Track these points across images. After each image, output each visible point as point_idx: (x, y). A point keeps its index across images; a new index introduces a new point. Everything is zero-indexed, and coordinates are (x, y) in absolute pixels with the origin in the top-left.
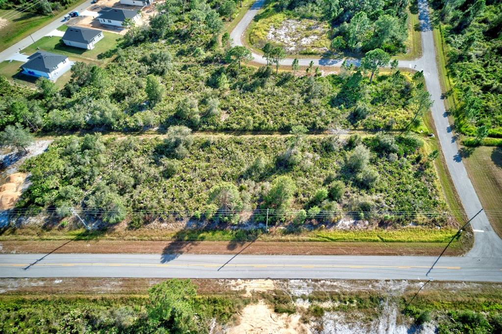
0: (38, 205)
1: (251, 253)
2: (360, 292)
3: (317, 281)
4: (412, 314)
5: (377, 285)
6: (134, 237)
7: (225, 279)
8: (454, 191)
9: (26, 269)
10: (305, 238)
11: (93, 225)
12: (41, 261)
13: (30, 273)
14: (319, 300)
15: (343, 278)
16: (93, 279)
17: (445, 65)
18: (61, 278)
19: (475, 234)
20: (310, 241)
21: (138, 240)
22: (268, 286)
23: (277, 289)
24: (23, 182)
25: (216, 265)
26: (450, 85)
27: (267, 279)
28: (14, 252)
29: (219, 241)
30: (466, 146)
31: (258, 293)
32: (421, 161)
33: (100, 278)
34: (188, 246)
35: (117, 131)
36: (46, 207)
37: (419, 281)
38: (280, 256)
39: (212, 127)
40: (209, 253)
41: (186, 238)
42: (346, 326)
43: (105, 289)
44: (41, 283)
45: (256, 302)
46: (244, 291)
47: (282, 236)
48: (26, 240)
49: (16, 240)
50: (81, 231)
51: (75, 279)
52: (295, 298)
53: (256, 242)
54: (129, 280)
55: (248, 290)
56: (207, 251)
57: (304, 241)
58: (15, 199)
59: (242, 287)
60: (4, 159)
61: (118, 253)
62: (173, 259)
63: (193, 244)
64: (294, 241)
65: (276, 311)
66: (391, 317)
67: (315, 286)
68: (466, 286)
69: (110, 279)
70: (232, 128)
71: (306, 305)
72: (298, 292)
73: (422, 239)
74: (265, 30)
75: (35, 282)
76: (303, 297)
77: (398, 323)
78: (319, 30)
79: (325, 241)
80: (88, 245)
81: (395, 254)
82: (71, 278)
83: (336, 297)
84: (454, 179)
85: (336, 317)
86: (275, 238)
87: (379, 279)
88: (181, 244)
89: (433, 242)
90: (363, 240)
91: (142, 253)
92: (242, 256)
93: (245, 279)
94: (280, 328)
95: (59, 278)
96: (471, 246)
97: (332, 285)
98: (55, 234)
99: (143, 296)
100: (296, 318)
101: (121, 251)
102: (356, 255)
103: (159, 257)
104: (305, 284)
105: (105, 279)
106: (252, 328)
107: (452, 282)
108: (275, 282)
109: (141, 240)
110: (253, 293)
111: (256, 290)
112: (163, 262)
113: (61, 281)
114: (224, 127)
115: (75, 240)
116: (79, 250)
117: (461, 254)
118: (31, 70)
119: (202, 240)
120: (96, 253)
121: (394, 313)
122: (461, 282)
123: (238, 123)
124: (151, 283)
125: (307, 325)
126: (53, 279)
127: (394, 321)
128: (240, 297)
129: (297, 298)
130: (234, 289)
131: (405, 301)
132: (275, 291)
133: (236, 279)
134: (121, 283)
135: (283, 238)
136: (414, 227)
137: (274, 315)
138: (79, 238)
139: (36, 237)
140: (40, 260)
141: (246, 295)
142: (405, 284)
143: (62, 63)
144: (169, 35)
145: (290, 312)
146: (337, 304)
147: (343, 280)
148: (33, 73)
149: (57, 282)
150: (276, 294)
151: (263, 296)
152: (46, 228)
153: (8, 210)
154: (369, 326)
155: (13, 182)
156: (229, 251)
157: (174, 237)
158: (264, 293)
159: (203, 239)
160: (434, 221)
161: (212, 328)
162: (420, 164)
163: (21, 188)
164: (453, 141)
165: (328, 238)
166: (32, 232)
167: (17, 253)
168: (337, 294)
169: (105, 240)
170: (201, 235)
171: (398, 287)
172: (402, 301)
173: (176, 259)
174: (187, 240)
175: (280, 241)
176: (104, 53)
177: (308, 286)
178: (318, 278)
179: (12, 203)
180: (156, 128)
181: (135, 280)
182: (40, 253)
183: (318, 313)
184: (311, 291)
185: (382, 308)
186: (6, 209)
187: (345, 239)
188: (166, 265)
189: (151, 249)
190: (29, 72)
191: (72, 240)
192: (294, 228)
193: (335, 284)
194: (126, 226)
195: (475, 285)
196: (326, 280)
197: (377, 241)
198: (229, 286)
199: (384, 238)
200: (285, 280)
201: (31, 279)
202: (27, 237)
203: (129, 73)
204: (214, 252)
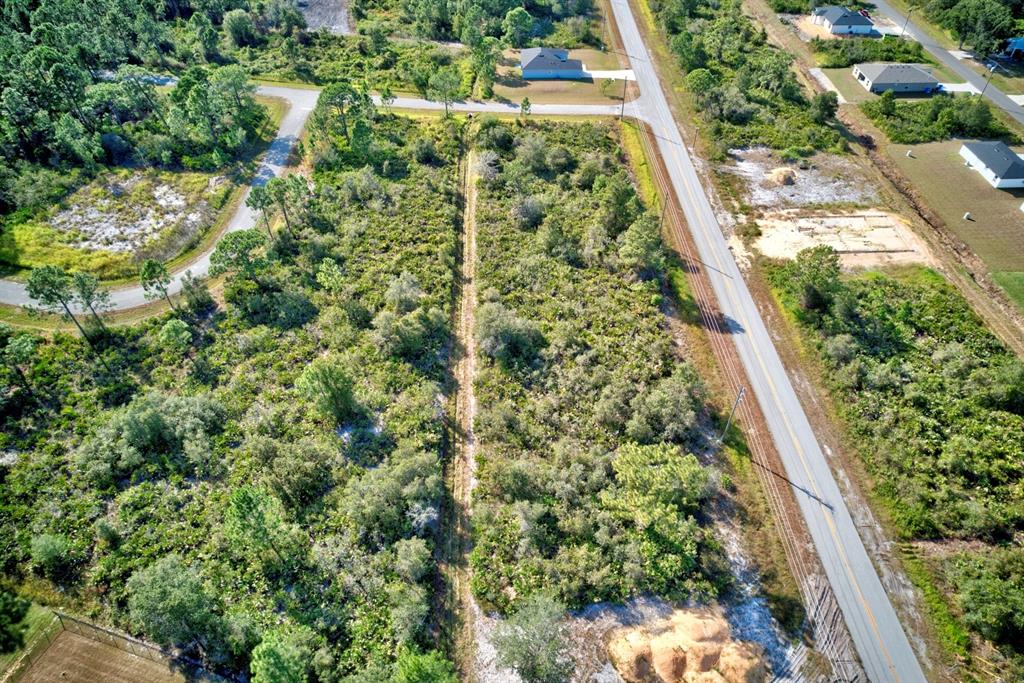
2: (713, 183)
3: (713, 207)
5: (701, 172)
7: (741, 272)
8: (568, 115)
9: (831, 508)
11: (710, 438)
12: (808, 490)
13: (835, 498)
14: (733, 208)
15: (702, 190)
16: (803, 405)
18: (822, 448)
19: (620, 114)
22: (737, 243)
23: (734, 233)
24: (640, 628)
25: (728, 284)
27: (727, 241)
28: (810, 546)
29: (688, 281)
30: (490, 98)
31: (746, 247)
32: (524, 124)
33: (799, 396)
34: (707, 310)
37: (688, 150)
38: (692, 231)
40: (711, 288)
41: (695, 313)
42: (753, 193)
44: (841, 473)
45: (756, 249)
46: (749, 257)
50: (730, 452)
51: (815, 429)
52: (739, 223)
53: (679, 250)
55: (745, 254)
59: (743, 258)
62: (733, 322)
63: (703, 306)
65: (759, 234)
66: (731, 169)
67: (719, 209)
69: (794, 384)
71: (743, 217)
72: (731, 220)
73: (637, 141)
75: (843, 483)
76: (735, 217)
77: (735, 166)
79: (659, 200)
80: (752, 431)
82: (815, 435)
83: (725, 197)
85: (746, 199)
87: (694, 170)
89: (639, 137)
91: (738, 356)
92: (704, 260)
93: (734, 257)
94: (777, 231)
95: (823, 451)
96: (637, 119)
97: (713, 198)
99: (799, 344)
100: (761, 222)
101: (745, 381)
102: (670, 181)
103: (737, 337)
105: (796, 390)
108: (727, 234)
110: (747, 251)
111: (743, 248)
112: (743, 331)
113: (825, 446)
114: (449, 290)
115: (750, 455)
116: (767, 441)
117: (648, 125)
119: (693, 297)
120: (762, 414)
121: (727, 167)
122: (680, 132)
124: (778, 338)
125: (764, 214)
126: (827, 458)
127: (734, 168)
128: (756, 260)
129: (737, 221)
130: (749, 265)
132: (738, 235)
133: (737, 264)
134: (793, 371)
136: (623, 142)
137: (764, 235)
138: (744, 450)
139: (767, 528)
140: (807, 492)
141: (752, 256)
142: (694, 157)
146: (732, 198)
147: (704, 190)
149: (829, 452)
151: (747, 244)
154: (746, 181)
155: (649, 646)
156: (702, 272)
157: (698, 327)
158: (743, 243)
159: (690, 297)
162: (528, 125)
163: (660, 623)
164: (483, 104)
165: (654, 198)
167: (810, 540)
168: (721, 196)
169: (733, 408)
170: (685, 298)
171: (698, 161)
172: (713, 161)
173: (733, 318)
174: (699, 312)
177: (721, 213)
178: (709, 205)
179: (707, 615)
181: (781, 356)
182: (794, 499)
183: (747, 209)
184: (725, 212)
185: (724, 173)
186: (725, 624)
187: (652, 187)
188: (745, 325)
191: (750, 459)
193: (711, 196)
196: (709, 201)
198: (747, 268)
199: (643, 162)
200: (722, 228)
201: (842, 491)
202: (772, 540)
204: (707, 283)
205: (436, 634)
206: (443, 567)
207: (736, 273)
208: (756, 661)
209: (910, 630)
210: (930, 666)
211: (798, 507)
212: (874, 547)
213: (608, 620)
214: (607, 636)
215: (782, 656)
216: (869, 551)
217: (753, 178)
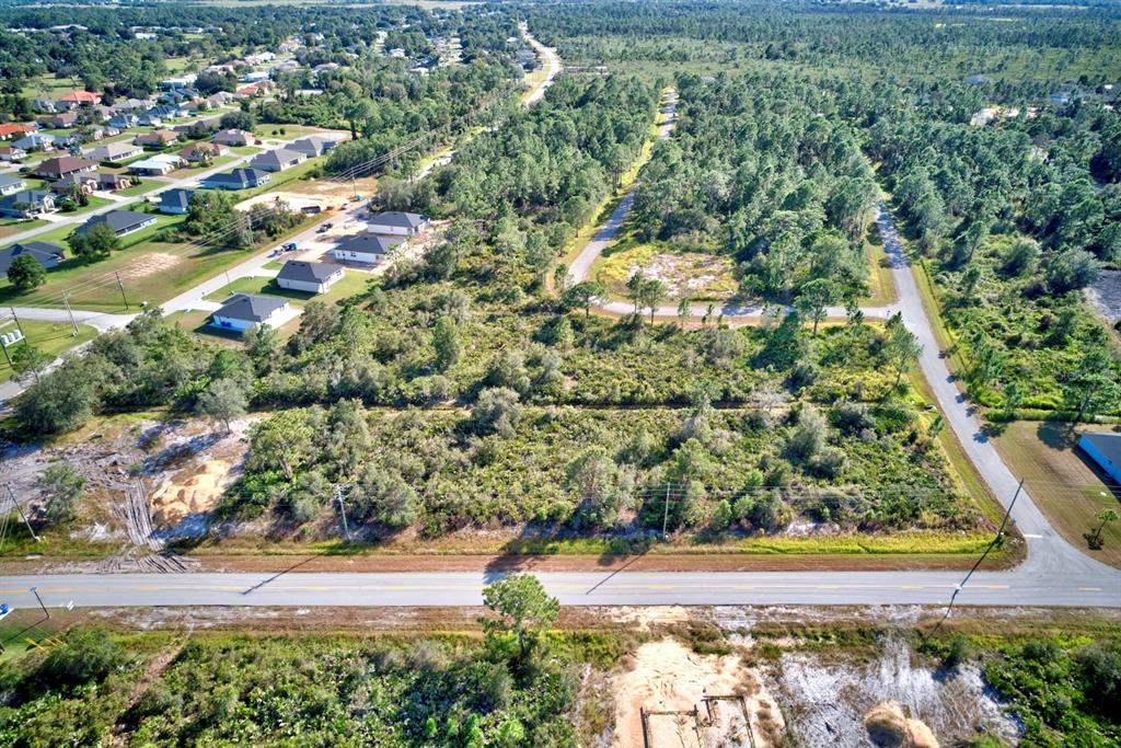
0: (256, 503)
1: (641, 569)
2: (840, 623)
3: (762, 607)
4: (935, 651)
5: (868, 611)
6: (432, 550)
7: (600, 606)
8: (981, 480)
9: (245, 593)
10: (730, 548)
11: (356, 533)
12: (270, 582)
13: (252, 600)
14: (770, 635)
15: (807, 603)
16: (365, 608)
17: (938, 313)
18: (308, 607)
19: (1027, 540)
20: (742, 552)
21: (439, 554)
23: (694, 620)
24: (225, 474)
25: (581, 587)
26: (952, 340)
27: (674, 606)
28: (223, 570)
29: (583, 554)
30: (992, 420)
31: (660, 626)
32: (917, 441)
33: (377, 608)
34: (528, 561)
35: (384, 405)
36: (271, 507)
37: (941, 606)
39: (550, 398)
40: (567, 570)
41: (525, 550)
42: (824, 671)
43: (387, 623)
44: (274, 614)
45: (659, 639)
46: (636, 623)
47: (693, 545)
48: (239, 554)
49: (221, 554)
50: (335, 542)
51: (331, 609)
52: (726, 634)
53: (647, 556)
54: (429, 609)
55: (643, 621)
56: (563, 568)
57: (731, 553)
58: (215, 498)
59: (634, 615)
60: (191, 442)
61: (405, 571)
63: (537, 559)
64: (714, 553)
65: (697, 650)
66: (899, 657)
67: (759, 615)
68: (1024, 613)
69: (395, 609)
70: (585, 399)
71: (749, 643)
72: (731, 625)
73: (937, 549)
74: (623, 268)
75: (263, 612)
76: (742, 632)
77: (914, 665)
78: (715, 268)
79: (768, 553)
80: (351, 562)
81: (892, 569)
82: (325, 607)
83: (799, 631)
84: (978, 465)
85: (803, 659)
86: (679, 549)
87: (870, 603)
88: (517, 559)
89: (957, 552)
90: (834, 552)
91: (448, 571)
92: (626, 574)
94: (706, 673)
95: (304, 607)
96: (1025, 557)
97: (790, 614)
98: (290, 547)
99: (457, 633)
100: (732, 662)
102: (825, 570)
103: (479, 576)
104: (743, 613)
105: (386, 608)
106: (657, 674)
107: (998, 607)
108: (689, 609)
109: (445, 554)
110: (652, 625)
111: (657, 621)
112: (488, 581)
113: (308, 611)
114: (571, 397)
115: (328, 555)
116: (335, 569)
117: (1007, 568)
118: (226, 320)
119: (553, 554)
120: (367, 572)
121: (905, 652)
123: (595, 392)
125: (755, 669)
126: (295, 608)
127: (907, 663)
128: (630, 633)
129: (730, 632)
130: (617, 620)
131: (921, 635)
132: (690, 623)
133: (619, 606)
135: (694, 548)
136: (921, 531)
137: (695, 657)
138: (332, 552)
139: (256, 550)
140: (268, 581)
141: (640, 629)
142: (916, 612)
143: (278, 309)
144: (458, 274)
145: (721, 653)
146: (802, 642)
147: (808, 605)
148: (229, 324)
149: (301, 612)
150: (693, 626)
151: (670, 630)
152: (273, 537)
153: (205, 513)
154: (864, 669)
156: (601, 568)
157: (503, 549)
158: (671, 625)
159: (553, 551)
160: (953, 522)
161: (586, 676)
162: (917, 445)
163: (222, 482)
164: (969, 415)
165: (773, 548)
166: (246, 543)
167: (226, 571)
168: (799, 626)
169: (379, 554)
170: (550, 545)
171: (906, 615)
172: (916, 634)
174: (526, 554)
175: (688, 553)
176: (347, 298)
177: (747, 615)
178: (764, 603)
179: (211, 503)
180: (452, 401)
181: (440, 609)
182: (267, 571)
183: (771, 654)
184: (753, 622)
185: (882, 645)
186: (200, 511)
187: (802, 550)
189: (464, 565)
190: (223, 323)
191: (321, 554)
192: (711, 534)
193: (795, 611)
194: (415, 534)
195: (1040, 611)
196: (777, 606)
197: (859, 552)
198: (609, 617)
199: (870, 548)
200: (706, 607)
201: (256, 608)
202: (242, 550)
203: (395, 325)
204: (577, 568)
208: (166, 517)
209: (121, 610)
210: (92, 613)
211: (259, 571)
212: (195, 613)
213: (238, 463)
214: (229, 461)
215: (162, 537)
216: (194, 607)
217: (877, 682)
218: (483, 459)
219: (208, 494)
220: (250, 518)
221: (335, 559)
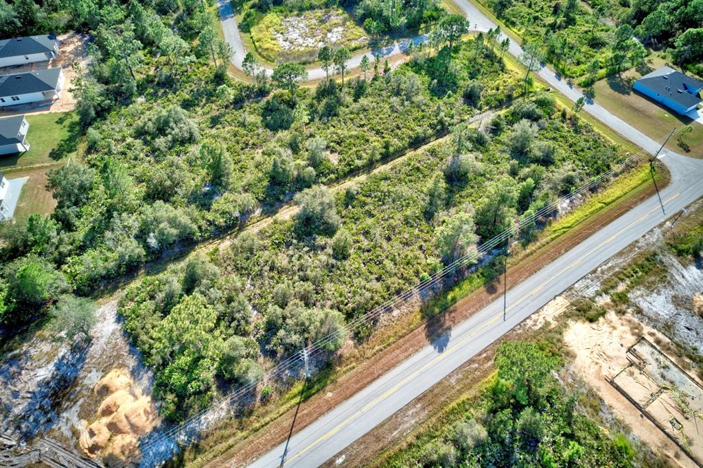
0: (198, 393)
1: (514, 284)
2: (634, 259)
3: (594, 271)
4: (687, 252)
5: (640, 244)
6: (377, 348)
7: (519, 324)
8: (614, 131)
10: (544, 241)
12: (288, 454)
14: (612, 287)
15: (611, 255)
16: (382, 425)
17: (495, 17)
18: (341, 453)
19: (661, 160)
20: (553, 239)
21: (385, 347)
22: (560, 305)
23: (572, 301)
24: (132, 381)
25: (497, 317)
26: (519, 35)
27: (555, 298)
29: (472, 291)
30: (584, 87)
31: (560, 316)
32: (568, 117)
33: (390, 419)
34: (447, 317)
35: (204, 240)
36: (214, 388)
37: (665, 222)
38: (542, 270)
39: (332, 176)
40: (477, 310)
41: (437, 310)
42: (654, 295)
43: (408, 425)
45: (566, 326)
46: (547, 324)
47: (525, 249)
48: (230, 447)
49: (215, 456)
50: (299, 387)
51: (359, 442)
52: (592, 300)
53: (509, 271)
54: (424, 395)
55: (549, 319)
56: (472, 310)
57: (548, 243)
58: (149, 409)
59: (541, 319)
60: (58, 369)
61: (378, 377)
62: (447, 340)
63: (451, 312)
64: (540, 248)
65: (591, 321)
66: (675, 264)
67: (597, 277)
68: (697, 206)
69: (403, 411)
70: (357, 166)
71: (607, 299)
72: (590, 292)
73: (633, 186)
76: (598, 294)
77: (685, 266)
79: (564, 232)
80: (329, 395)
81: (627, 211)
82: (352, 444)
83: (621, 276)
85: (639, 293)
86: (521, 256)
87: (636, 239)
88: (439, 321)
89: (641, 184)
90: (592, 213)
91: (407, 357)
92: (511, 291)
93: (537, 312)
94: (610, 333)
95: (337, 456)
96: (669, 172)
97: (610, 267)
98: (264, 415)
99: (459, 401)
100: (612, 315)
101: (380, 372)
102: (600, 229)
103: (430, 349)
104: (589, 281)
105: (396, 415)
106: (590, 351)
108: (563, 296)
109: (389, 345)
110: (556, 319)
111: (557, 314)
112: (441, 350)
113: (344, 456)
114: (347, 169)
115: (304, 401)
116: (325, 408)
117: (668, 182)
119: (455, 303)
120: (351, 396)
121: (675, 261)
123: (360, 158)
124: (453, 381)
125: (627, 315)
126: (332, 462)
127: (680, 267)
128: (550, 331)
129: (594, 297)
130: (536, 328)
131: (671, 245)
132: (572, 304)
133: (529, 317)
134: (419, 406)
135: (528, 251)
136: (617, 178)
137: (594, 325)
138: (306, 395)
139: (240, 434)
140: (285, 454)
141: (553, 326)
142: (658, 231)
145: (603, 314)
146: (628, 282)
147: (613, 256)
149: (339, 461)
150: (576, 306)
151: (566, 316)
152: (242, 413)
153: (155, 429)
154: (669, 282)
155: (117, 390)
156: (494, 296)
157: (423, 318)
158: (565, 312)
159: (454, 300)
160: (627, 166)
161: (557, 377)
162: (569, 119)
163: (138, 391)
164: (572, 88)
165: (564, 228)
166: (226, 432)
168: (619, 273)
169: (343, 375)
170: (449, 297)
171: (656, 237)
172: (669, 247)
173: (451, 339)
174: (440, 313)
175: (527, 256)
176: (56, 148)
177: (592, 281)
178: (593, 268)
179: (151, 417)
180: (258, 212)
181: (431, 390)
182: (274, 446)
183: (622, 298)
184: (598, 284)
185: (661, 262)
186: (148, 430)
187: (578, 221)
188: (448, 351)
189: (411, 346)
191: (299, 404)
192: (527, 236)
193: (610, 265)
194: (351, 343)
195: (700, 202)
196: (600, 266)
197: (602, 208)
198: (530, 328)
199: (606, 202)
200: (570, 289)
202: (231, 441)
203: (136, 159)
204: (480, 305)
205: (102, 288)
206: (143, 271)
207: (512, 322)
208: (123, 458)
211: (267, 451)
213: (132, 362)
214: (121, 366)
217: (680, 286)
218: (341, 254)
219: (142, 412)
220: (204, 409)
221: (315, 401)
